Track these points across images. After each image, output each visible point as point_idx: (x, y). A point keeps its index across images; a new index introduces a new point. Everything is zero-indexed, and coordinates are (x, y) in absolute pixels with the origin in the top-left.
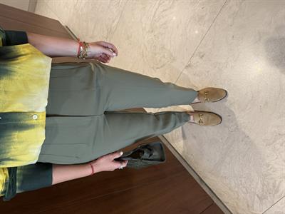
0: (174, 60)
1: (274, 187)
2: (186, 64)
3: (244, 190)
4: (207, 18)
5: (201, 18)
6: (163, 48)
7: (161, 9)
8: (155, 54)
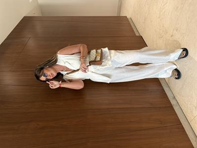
0: (167, 33)
4: (179, 7)
6: (163, 26)
7: (163, 5)
8: (160, 30)
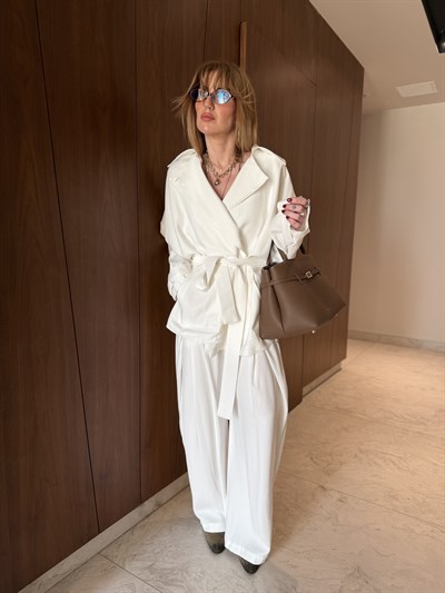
1: (172, 580)
2: (326, 486)
3: (157, 550)
4: (397, 503)
5: (395, 498)
6: (341, 463)
7: (393, 458)
8: (330, 455)
